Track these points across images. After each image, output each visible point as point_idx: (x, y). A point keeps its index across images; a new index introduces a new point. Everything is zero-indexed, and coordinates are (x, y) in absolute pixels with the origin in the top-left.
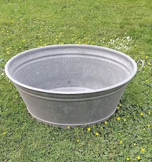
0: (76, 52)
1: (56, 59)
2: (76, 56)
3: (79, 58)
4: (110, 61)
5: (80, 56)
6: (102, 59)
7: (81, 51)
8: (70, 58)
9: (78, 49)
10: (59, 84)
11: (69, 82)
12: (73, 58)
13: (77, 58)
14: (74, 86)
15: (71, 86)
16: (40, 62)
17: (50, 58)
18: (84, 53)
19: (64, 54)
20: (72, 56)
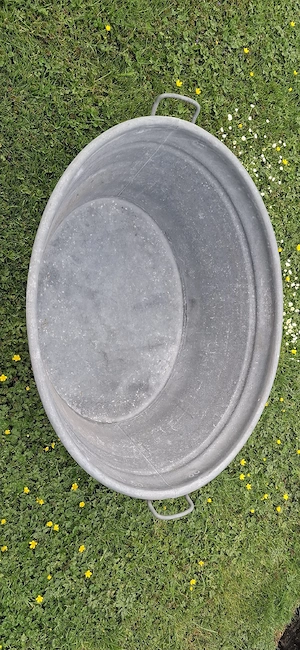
0: (262, 323)
1: (243, 266)
2: (251, 321)
3: (247, 329)
4: (224, 417)
5: (250, 334)
6: (235, 396)
7: (262, 338)
8: (247, 305)
9: (270, 330)
10: (188, 275)
11: (193, 302)
12: (246, 312)
13: (247, 324)
14: (185, 315)
15: (185, 307)
16: (229, 220)
17: (244, 248)
18: (257, 346)
19: (255, 288)
20: (252, 310)
